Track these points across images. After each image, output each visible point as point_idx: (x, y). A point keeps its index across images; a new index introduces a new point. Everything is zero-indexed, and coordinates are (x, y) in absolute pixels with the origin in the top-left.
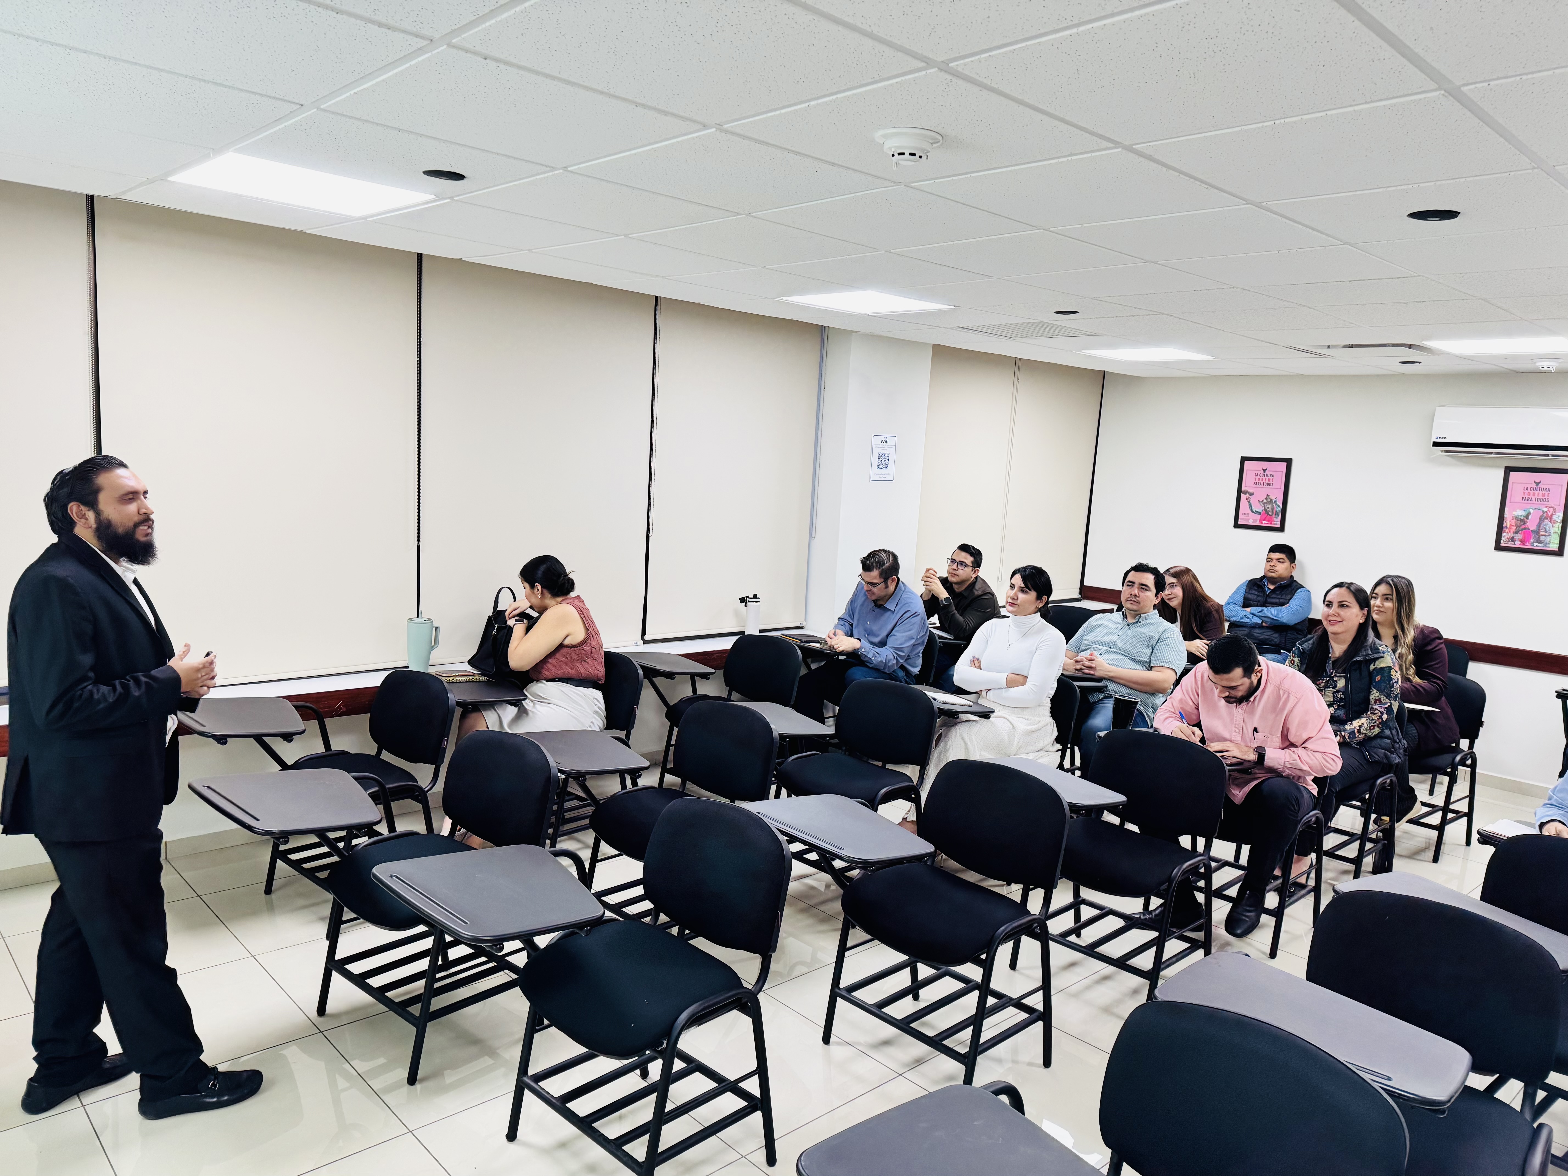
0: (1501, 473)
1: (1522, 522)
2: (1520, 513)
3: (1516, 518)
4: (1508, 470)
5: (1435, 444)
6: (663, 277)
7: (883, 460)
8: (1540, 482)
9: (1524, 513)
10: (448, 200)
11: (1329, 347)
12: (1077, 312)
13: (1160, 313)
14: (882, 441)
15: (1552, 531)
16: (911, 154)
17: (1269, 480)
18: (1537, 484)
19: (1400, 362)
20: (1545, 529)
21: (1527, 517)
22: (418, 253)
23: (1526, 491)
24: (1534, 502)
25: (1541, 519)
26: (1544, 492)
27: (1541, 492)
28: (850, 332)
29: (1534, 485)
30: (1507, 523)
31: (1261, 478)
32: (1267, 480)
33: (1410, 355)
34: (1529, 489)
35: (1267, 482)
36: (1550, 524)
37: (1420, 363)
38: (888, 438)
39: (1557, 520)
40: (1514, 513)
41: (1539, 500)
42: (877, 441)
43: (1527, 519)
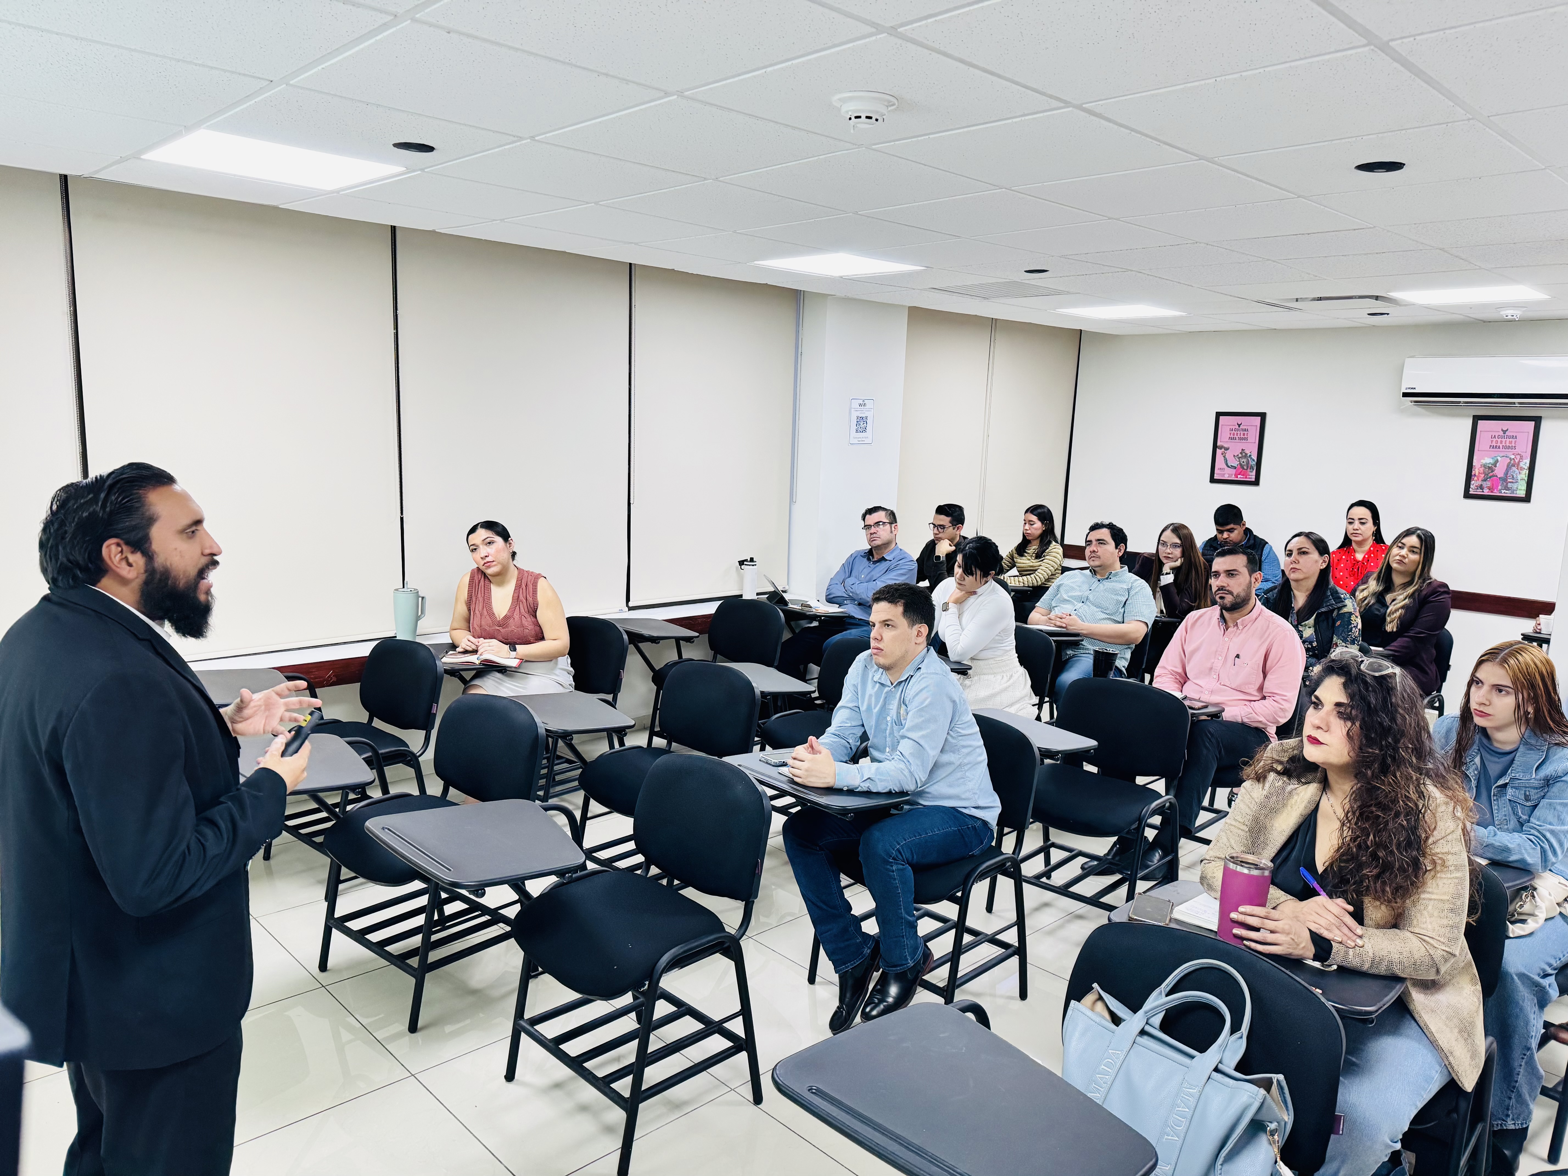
0: (1469, 422)
1: (1491, 468)
2: (1488, 461)
3: (1484, 466)
4: (1476, 419)
5: (1405, 395)
6: (636, 244)
7: (862, 424)
8: (1507, 430)
9: (1492, 461)
10: (419, 172)
11: (1297, 300)
12: (1046, 271)
13: (1128, 270)
14: (860, 405)
15: (1519, 477)
16: (868, 117)
17: (1244, 434)
18: (1504, 432)
19: (1369, 314)
20: (1513, 477)
21: (1495, 465)
22: (391, 226)
23: (1494, 440)
24: (1501, 449)
25: (1509, 467)
26: (1511, 440)
27: (1508, 440)
28: (824, 296)
29: (1501, 433)
30: (1476, 471)
31: (1236, 433)
32: (1242, 434)
33: (1378, 306)
34: (1497, 437)
35: (1242, 436)
36: (1517, 471)
37: (1388, 314)
38: (866, 402)
39: (1524, 467)
40: (1482, 461)
41: (1505, 447)
42: (855, 404)
43: (1496, 466)
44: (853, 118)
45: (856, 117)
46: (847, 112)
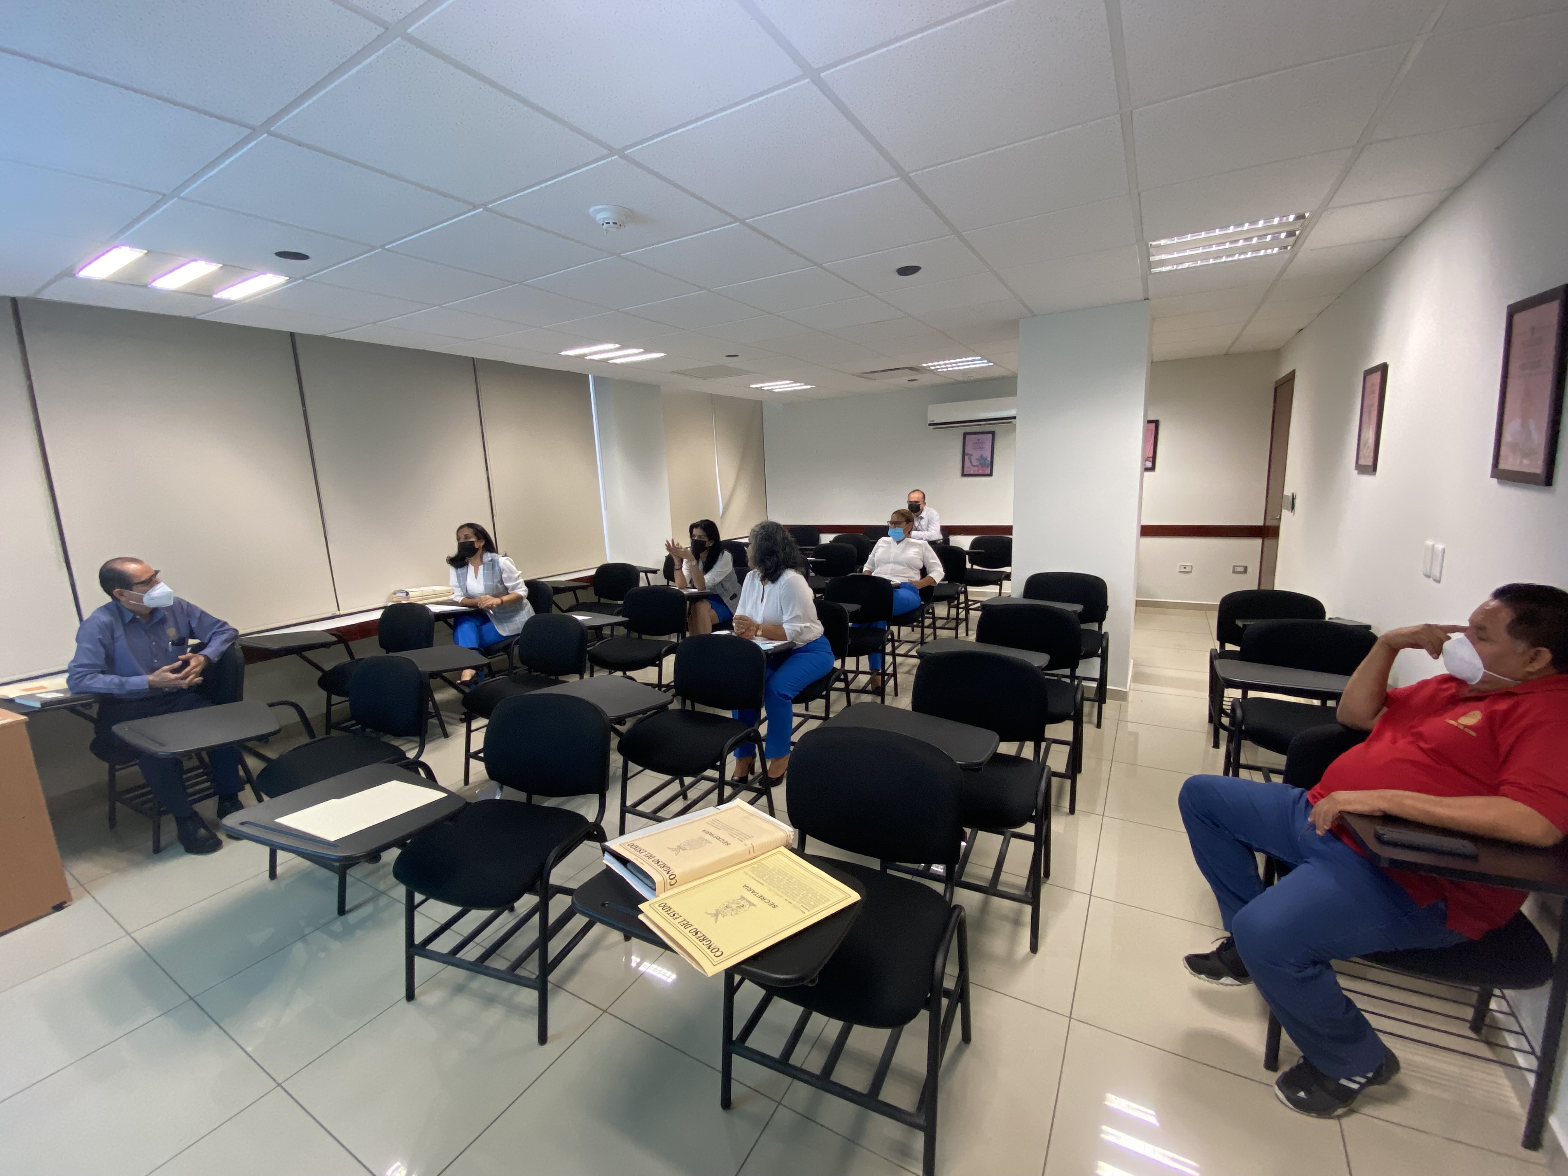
44: (605, 224)
45: (607, 223)
46: (600, 219)
